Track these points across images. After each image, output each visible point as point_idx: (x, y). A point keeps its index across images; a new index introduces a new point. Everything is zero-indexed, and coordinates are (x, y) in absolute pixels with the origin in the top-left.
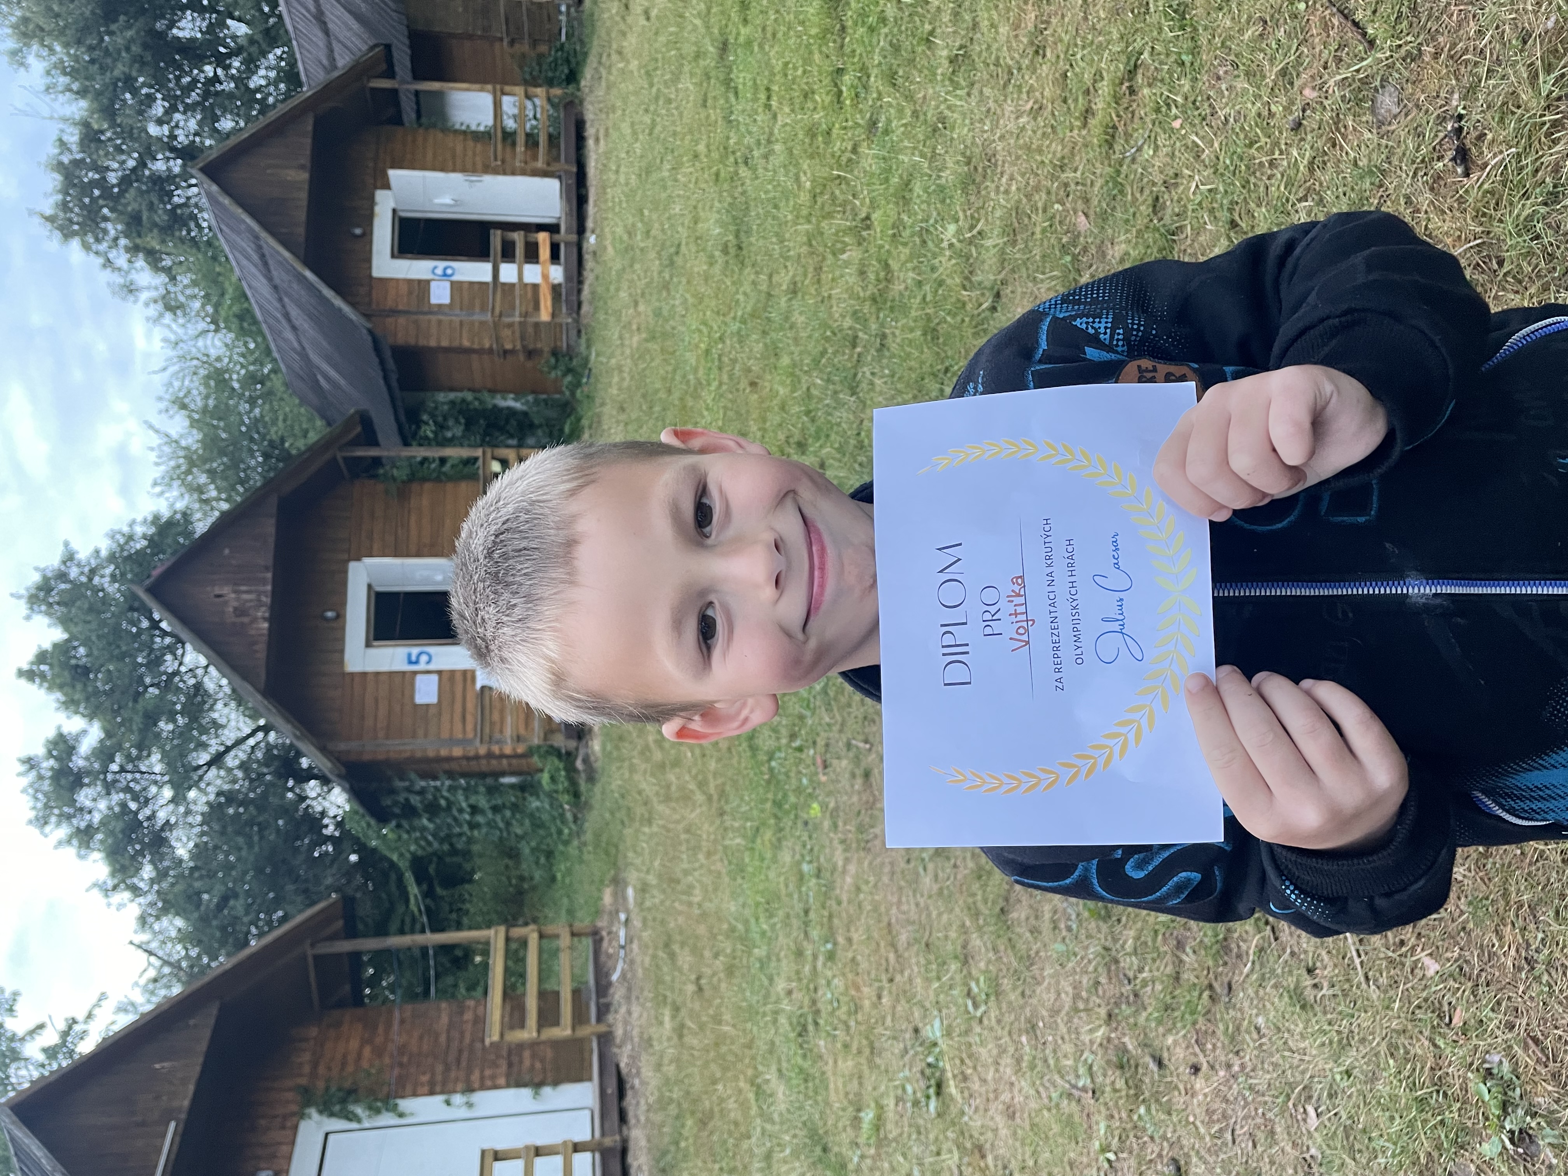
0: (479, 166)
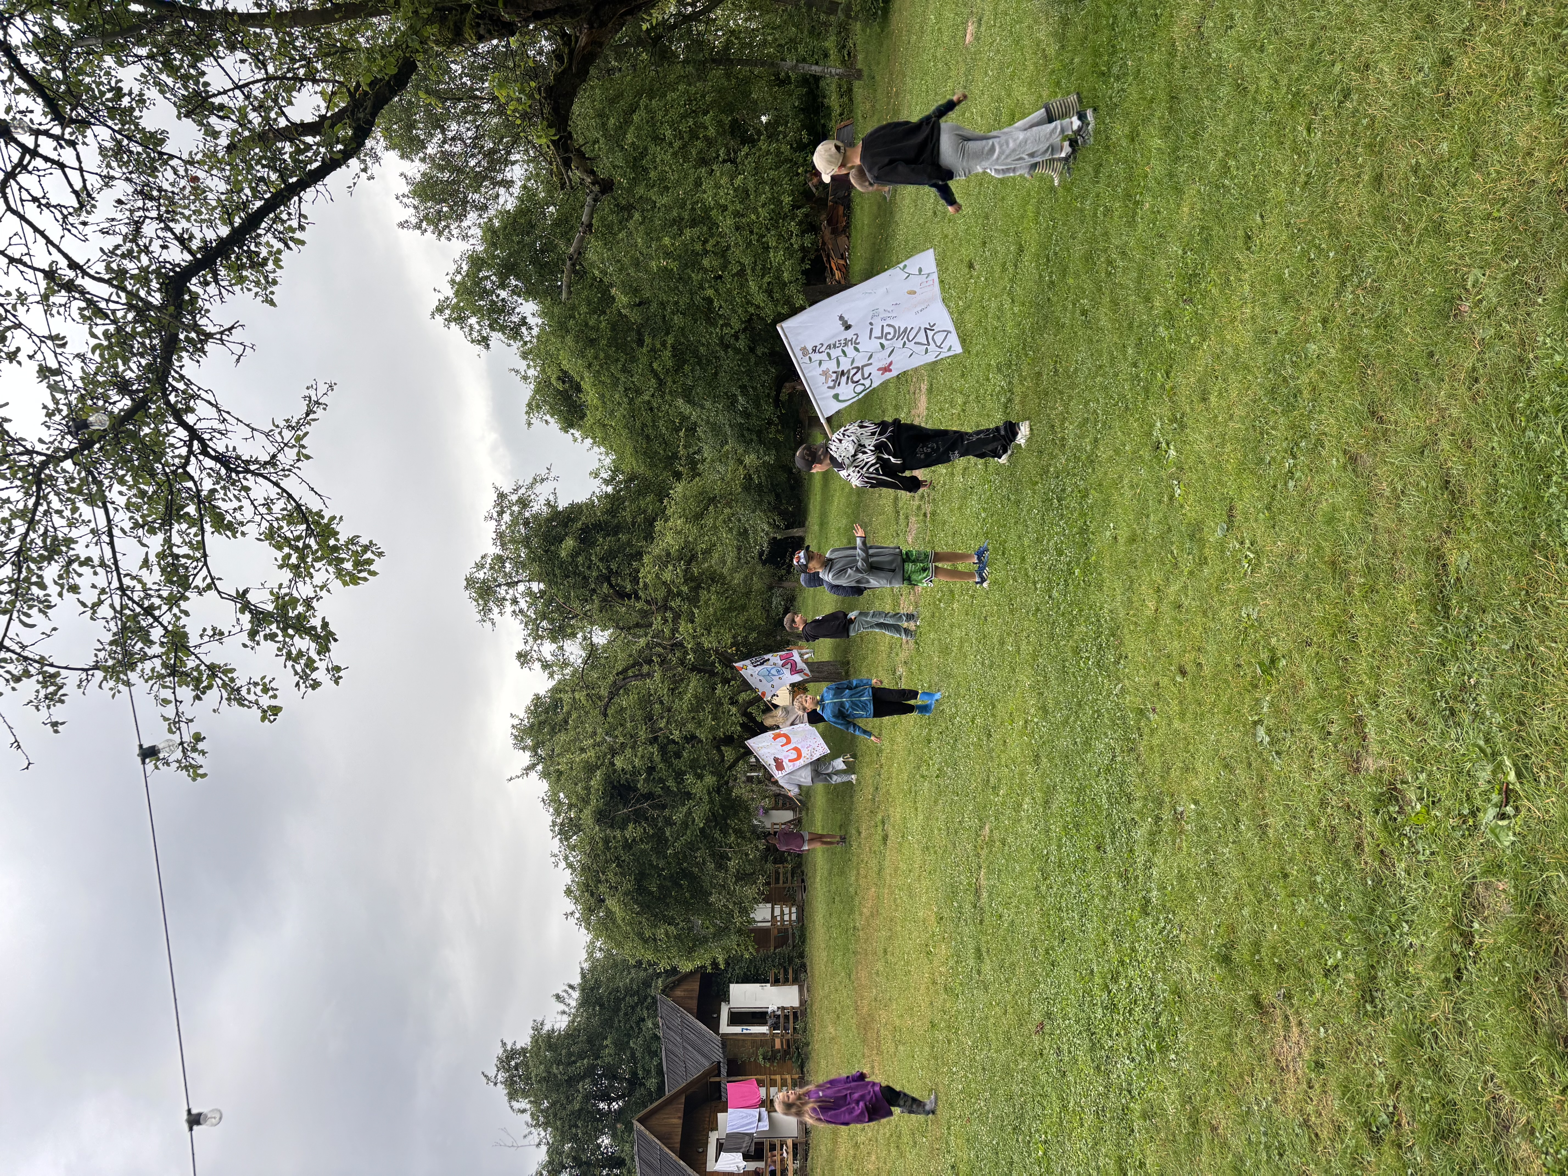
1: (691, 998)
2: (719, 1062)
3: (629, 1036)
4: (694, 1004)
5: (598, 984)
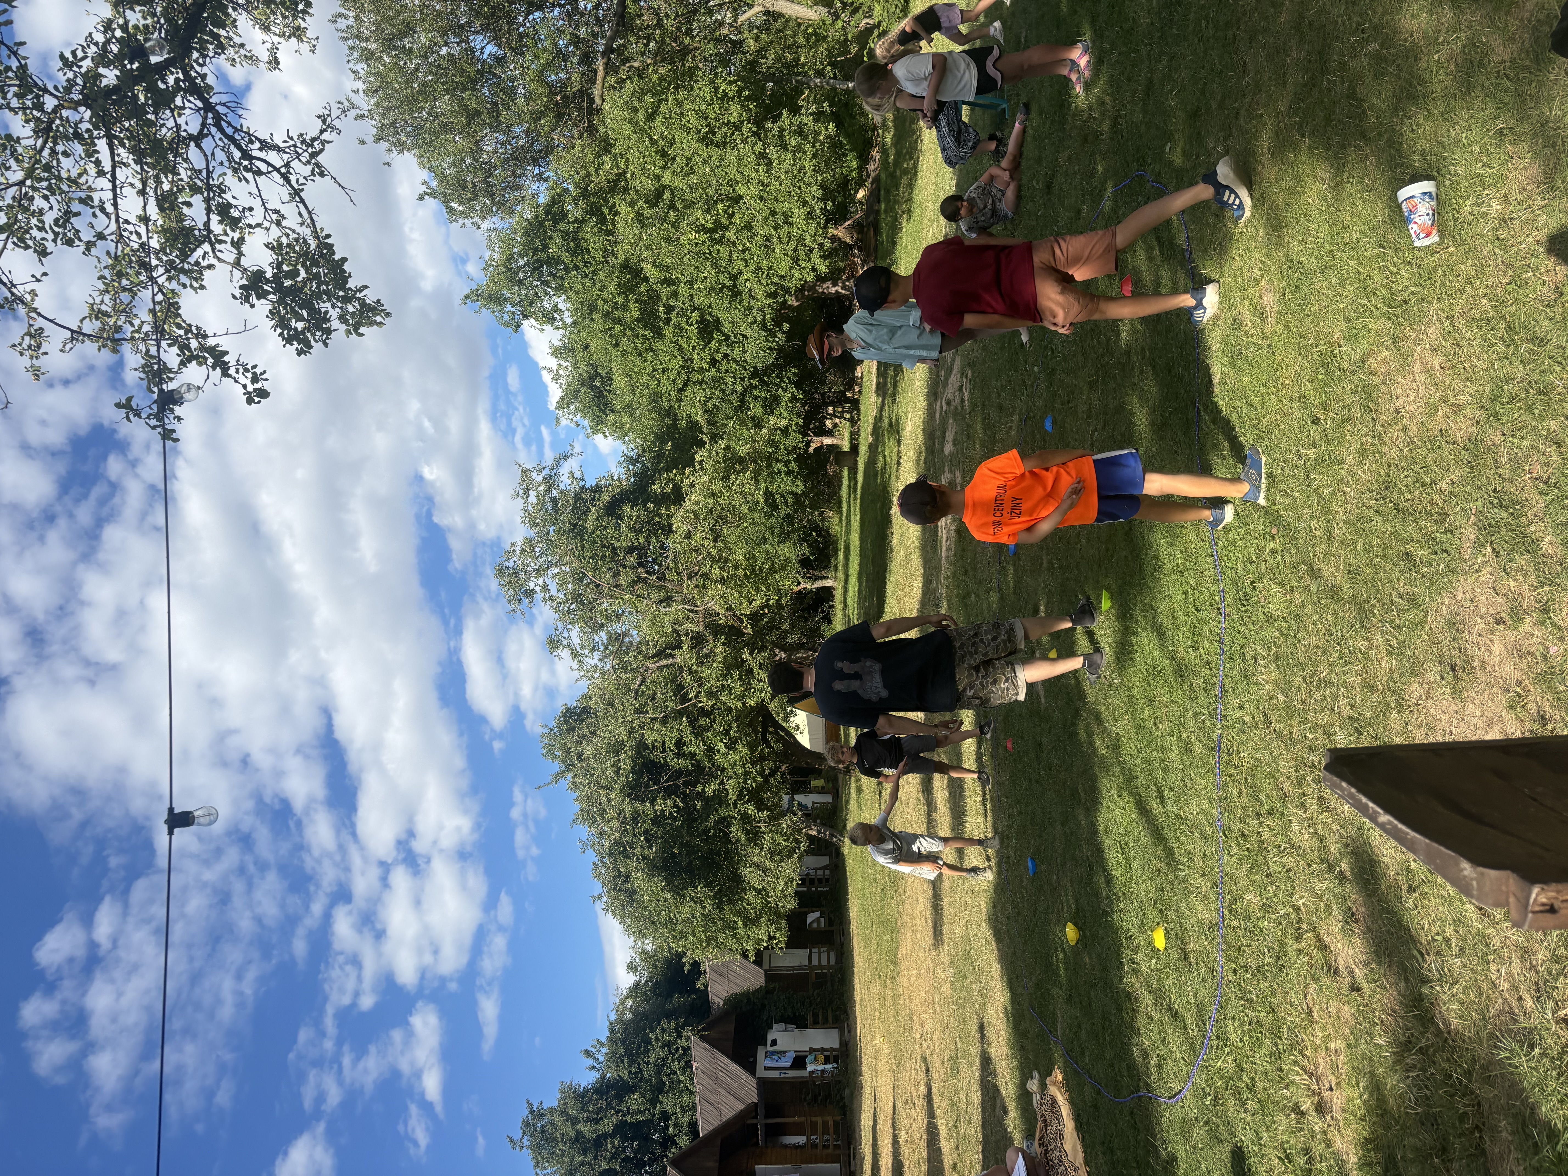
0: (799, 1161)
1: (726, 1040)
2: (756, 1104)
4: (730, 1045)
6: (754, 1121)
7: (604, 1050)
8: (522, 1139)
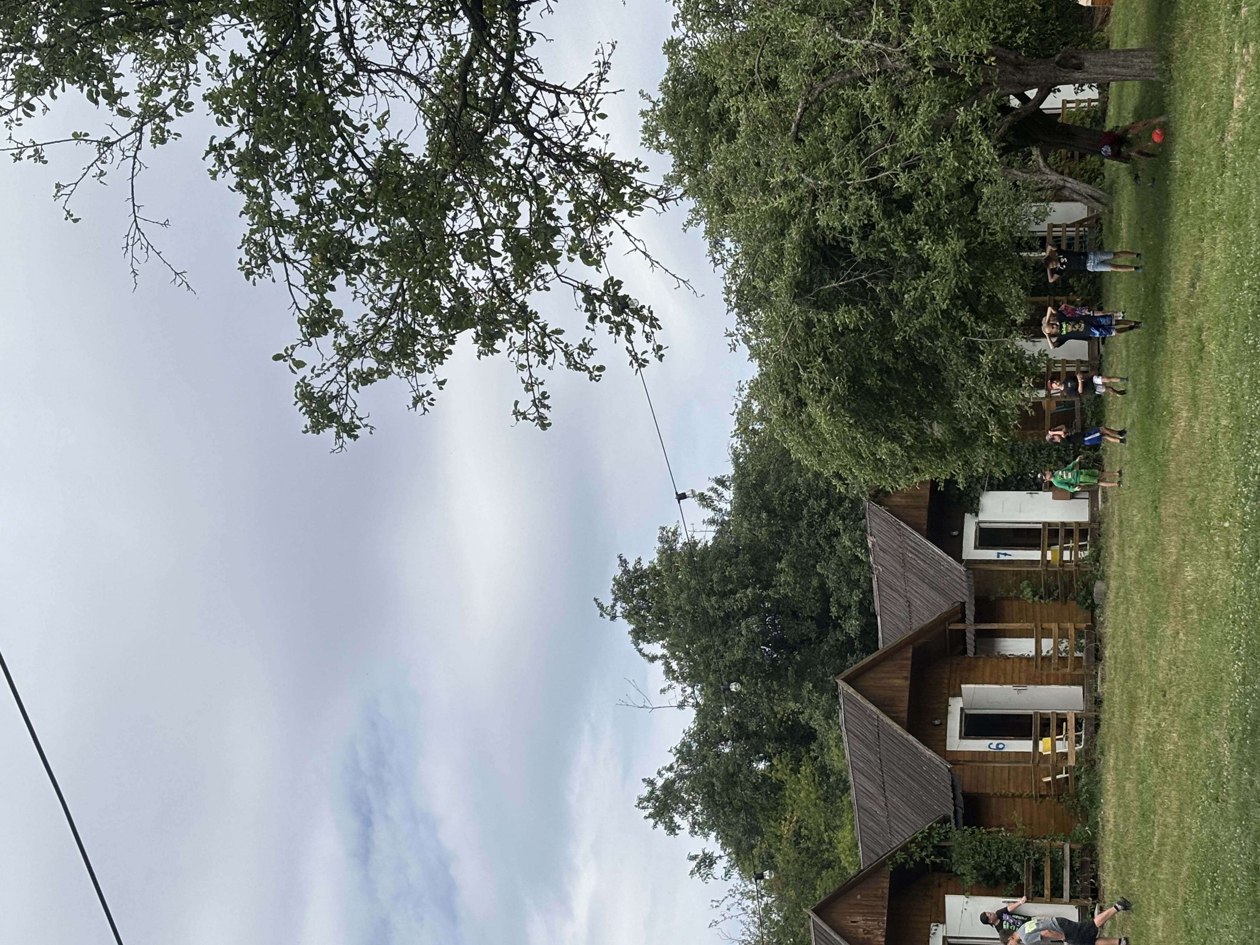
0: (1024, 680)
1: (918, 508)
2: (963, 604)
3: (817, 558)
4: (923, 516)
5: (763, 478)
6: (961, 626)
7: (729, 494)
8: (613, 607)
